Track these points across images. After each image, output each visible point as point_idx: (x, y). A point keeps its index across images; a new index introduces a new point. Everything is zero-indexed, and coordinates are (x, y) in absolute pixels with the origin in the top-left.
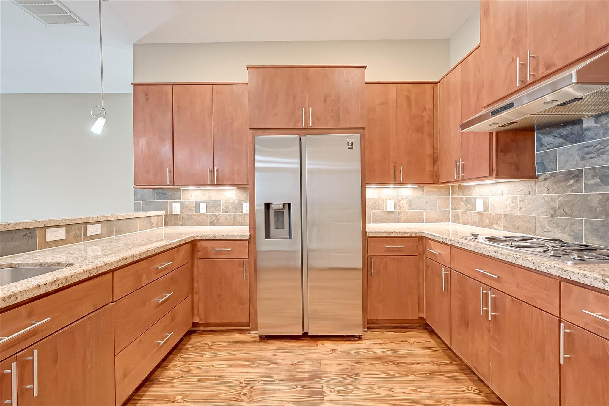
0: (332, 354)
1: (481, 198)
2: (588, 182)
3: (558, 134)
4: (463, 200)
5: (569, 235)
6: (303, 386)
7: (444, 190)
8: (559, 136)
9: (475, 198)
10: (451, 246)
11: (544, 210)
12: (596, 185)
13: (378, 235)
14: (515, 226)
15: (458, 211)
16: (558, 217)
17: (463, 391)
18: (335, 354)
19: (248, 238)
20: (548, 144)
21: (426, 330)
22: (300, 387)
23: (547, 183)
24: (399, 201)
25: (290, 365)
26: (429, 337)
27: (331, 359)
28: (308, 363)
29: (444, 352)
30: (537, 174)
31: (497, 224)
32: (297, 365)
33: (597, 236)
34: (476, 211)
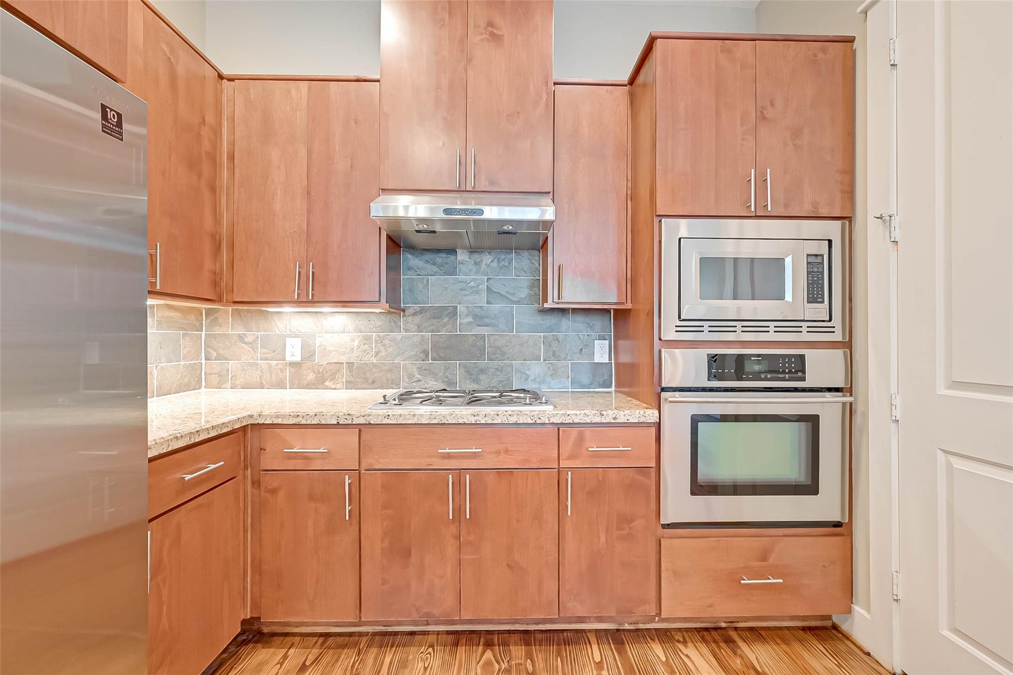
1: (297, 336)
2: (462, 321)
3: (431, 260)
4: (246, 340)
5: (443, 382)
7: (193, 316)
8: (432, 262)
9: (283, 338)
10: (361, 428)
11: (412, 353)
12: (470, 323)
14: (368, 379)
15: (230, 362)
16: (430, 362)
17: (426, 669)
20: (418, 269)
23: (417, 319)
30: (402, 305)
31: (332, 379)
34: (285, 360)
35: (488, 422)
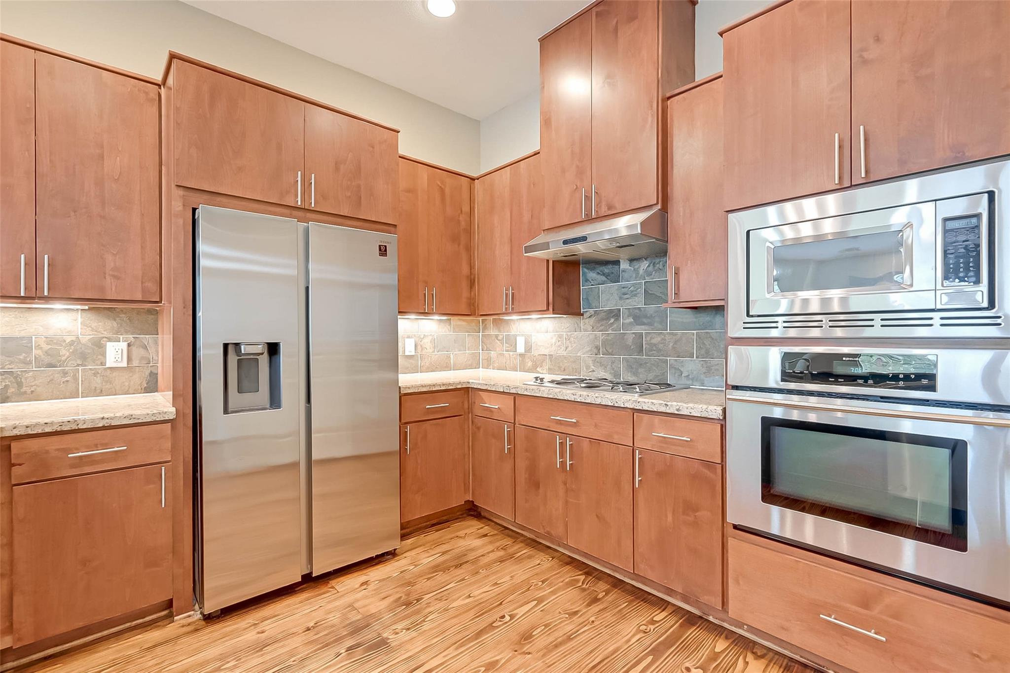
0: (365, 589)
1: (523, 335)
2: (625, 322)
3: (601, 272)
4: (499, 338)
5: (610, 373)
6: (348, 648)
7: (474, 324)
8: (601, 273)
9: (515, 336)
10: (516, 396)
11: (588, 349)
12: (630, 323)
13: (416, 391)
14: (561, 367)
15: (492, 352)
16: (602, 356)
17: (539, 564)
18: (371, 587)
19: (172, 417)
20: (592, 280)
21: (472, 516)
22: (344, 651)
23: (593, 320)
24: (420, 340)
26: (479, 523)
27: (367, 596)
28: (334, 617)
29: (503, 534)
30: (582, 310)
31: (541, 367)
32: (317, 627)
33: (631, 372)
34: (516, 352)
35: (582, 401)
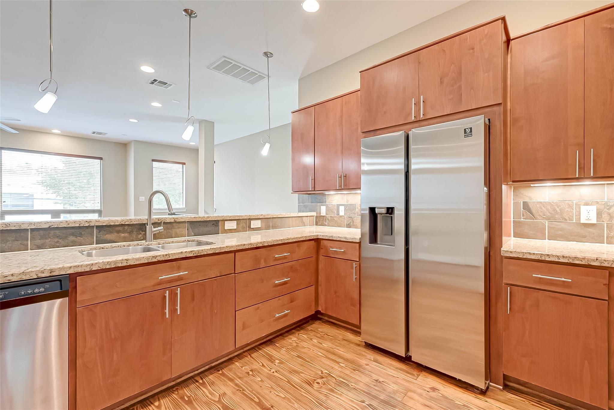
0: (428, 391)
13: (521, 257)
18: (432, 394)
19: (358, 241)
22: (367, 403)
25: (374, 380)
27: (422, 395)
28: (393, 387)
32: (381, 383)
